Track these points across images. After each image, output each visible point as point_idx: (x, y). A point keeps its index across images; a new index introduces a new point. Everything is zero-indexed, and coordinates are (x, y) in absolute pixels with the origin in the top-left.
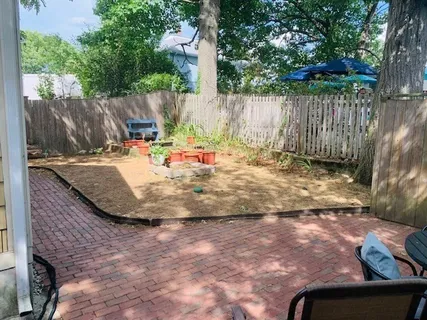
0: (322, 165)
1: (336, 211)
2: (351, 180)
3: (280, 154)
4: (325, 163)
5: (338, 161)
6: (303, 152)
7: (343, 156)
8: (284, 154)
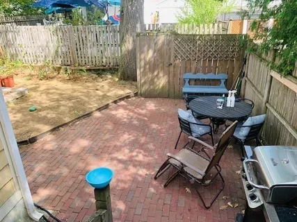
0: (93, 72)
1: (122, 99)
2: (117, 79)
3: (60, 68)
4: (94, 70)
5: (102, 68)
6: (77, 65)
7: (104, 64)
8: (63, 67)
